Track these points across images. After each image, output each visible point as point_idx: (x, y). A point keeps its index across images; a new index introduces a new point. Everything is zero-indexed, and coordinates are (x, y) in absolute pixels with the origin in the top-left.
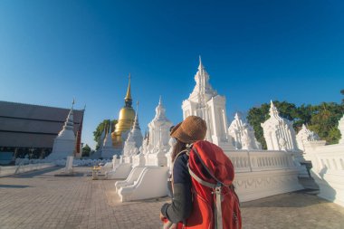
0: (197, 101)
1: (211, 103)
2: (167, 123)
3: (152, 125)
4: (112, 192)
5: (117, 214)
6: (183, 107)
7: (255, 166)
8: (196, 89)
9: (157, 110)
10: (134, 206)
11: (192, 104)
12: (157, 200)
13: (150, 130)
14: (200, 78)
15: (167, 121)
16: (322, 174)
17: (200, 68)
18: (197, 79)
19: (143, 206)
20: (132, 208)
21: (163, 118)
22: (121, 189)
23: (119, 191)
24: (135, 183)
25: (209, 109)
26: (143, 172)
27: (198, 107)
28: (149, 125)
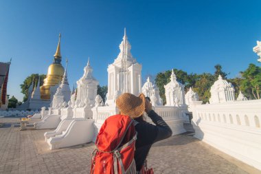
0: (120, 66)
1: (131, 69)
2: (93, 82)
3: (80, 83)
4: (42, 142)
5: (47, 161)
6: (108, 70)
8: (120, 56)
9: (85, 70)
10: (63, 153)
11: (116, 68)
12: (83, 146)
13: (79, 87)
14: (123, 46)
15: (94, 79)
16: (197, 123)
18: (121, 47)
19: (71, 152)
20: (61, 154)
21: (90, 78)
22: (51, 139)
23: (49, 141)
24: (64, 133)
25: (129, 74)
26: (71, 124)
27: (121, 71)
28: (77, 82)
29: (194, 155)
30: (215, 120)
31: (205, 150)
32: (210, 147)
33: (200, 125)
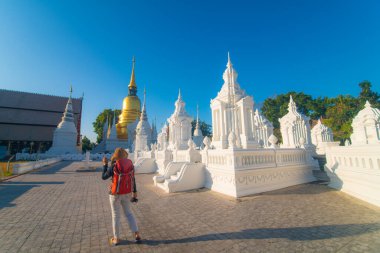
0: (226, 101)
1: (240, 104)
2: (187, 118)
3: (172, 120)
7: (279, 162)
8: (225, 88)
9: (176, 104)
11: (222, 103)
13: (171, 126)
14: (228, 76)
15: (188, 116)
16: (333, 169)
17: (228, 65)
18: (225, 77)
21: (184, 114)
25: (238, 109)
26: (183, 168)
27: (227, 107)
28: (168, 120)
29: (330, 204)
30: (358, 165)
31: (344, 200)
32: (352, 198)
33: (337, 171)
